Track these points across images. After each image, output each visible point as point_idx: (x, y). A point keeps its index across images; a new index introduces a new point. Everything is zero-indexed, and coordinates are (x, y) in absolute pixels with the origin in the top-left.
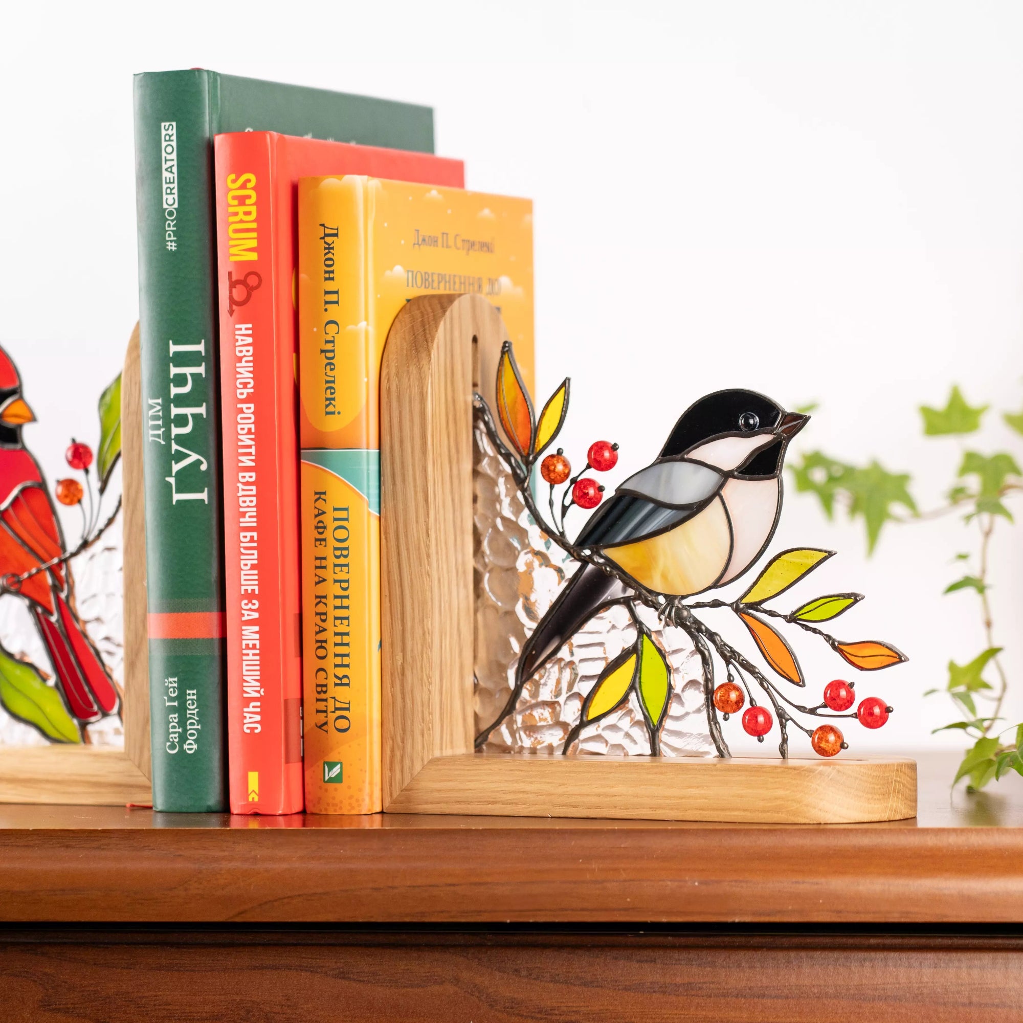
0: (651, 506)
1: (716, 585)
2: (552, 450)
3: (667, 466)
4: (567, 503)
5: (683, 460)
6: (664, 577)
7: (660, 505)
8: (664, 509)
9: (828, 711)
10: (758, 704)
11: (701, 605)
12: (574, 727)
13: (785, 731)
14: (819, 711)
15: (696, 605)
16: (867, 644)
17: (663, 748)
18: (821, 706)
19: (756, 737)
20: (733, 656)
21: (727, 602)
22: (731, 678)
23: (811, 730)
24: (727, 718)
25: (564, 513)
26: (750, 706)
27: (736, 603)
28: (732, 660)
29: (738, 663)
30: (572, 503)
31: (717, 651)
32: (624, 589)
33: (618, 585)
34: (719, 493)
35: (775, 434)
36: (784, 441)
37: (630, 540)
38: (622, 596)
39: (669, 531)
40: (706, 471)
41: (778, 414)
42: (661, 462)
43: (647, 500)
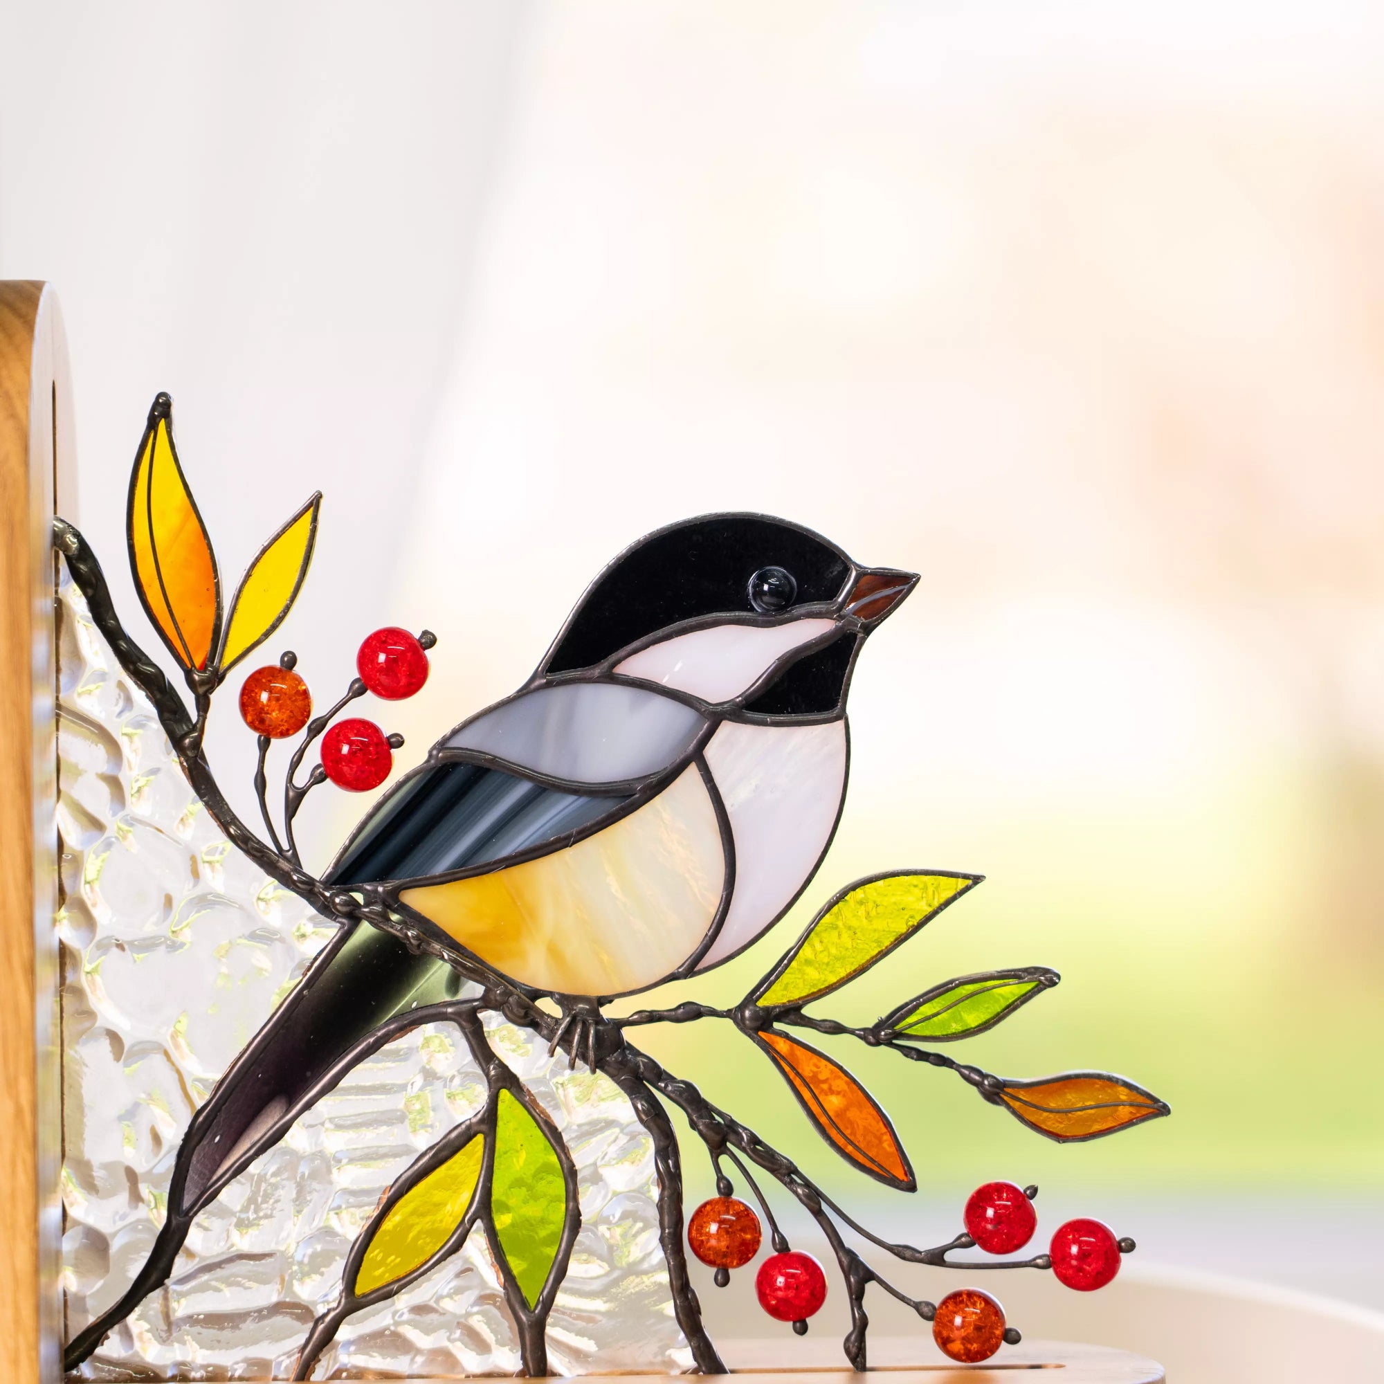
0: (523, 788)
1: (691, 969)
2: (267, 656)
3: (559, 696)
4: (301, 779)
5: (611, 678)
6: (554, 953)
7: (546, 787)
8: (557, 796)
9: (977, 1254)
10: (795, 1249)
11: (653, 1017)
12: (325, 1315)
13: (860, 1307)
14: (949, 1256)
15: (635, 1017)
16: (1073, 1081)
17: (554, 1359)
18: (957, 1244)
19: (790, 1324)
20: (732, 1137)
21: (721, 1006)
22: (726, 1188)
23: (928, 1304)
24: (722, 1280)
25: (292, 807)
26: (776, 1254)
27: (741, 1007)
28: (728, 1144)
29: (744, 1150)
30: (318, 779)
31: (693, 1125)
32: (454, 984)
33: (438, 973)
34: (697, 756)
35: (841, 618)
36: (860, 635)
37: (467, 869)
38: (448, 998)
39: (571, 846)
40: (660, 704)
41: (846, 571)
42: (549, 685)
43: (513, 773)
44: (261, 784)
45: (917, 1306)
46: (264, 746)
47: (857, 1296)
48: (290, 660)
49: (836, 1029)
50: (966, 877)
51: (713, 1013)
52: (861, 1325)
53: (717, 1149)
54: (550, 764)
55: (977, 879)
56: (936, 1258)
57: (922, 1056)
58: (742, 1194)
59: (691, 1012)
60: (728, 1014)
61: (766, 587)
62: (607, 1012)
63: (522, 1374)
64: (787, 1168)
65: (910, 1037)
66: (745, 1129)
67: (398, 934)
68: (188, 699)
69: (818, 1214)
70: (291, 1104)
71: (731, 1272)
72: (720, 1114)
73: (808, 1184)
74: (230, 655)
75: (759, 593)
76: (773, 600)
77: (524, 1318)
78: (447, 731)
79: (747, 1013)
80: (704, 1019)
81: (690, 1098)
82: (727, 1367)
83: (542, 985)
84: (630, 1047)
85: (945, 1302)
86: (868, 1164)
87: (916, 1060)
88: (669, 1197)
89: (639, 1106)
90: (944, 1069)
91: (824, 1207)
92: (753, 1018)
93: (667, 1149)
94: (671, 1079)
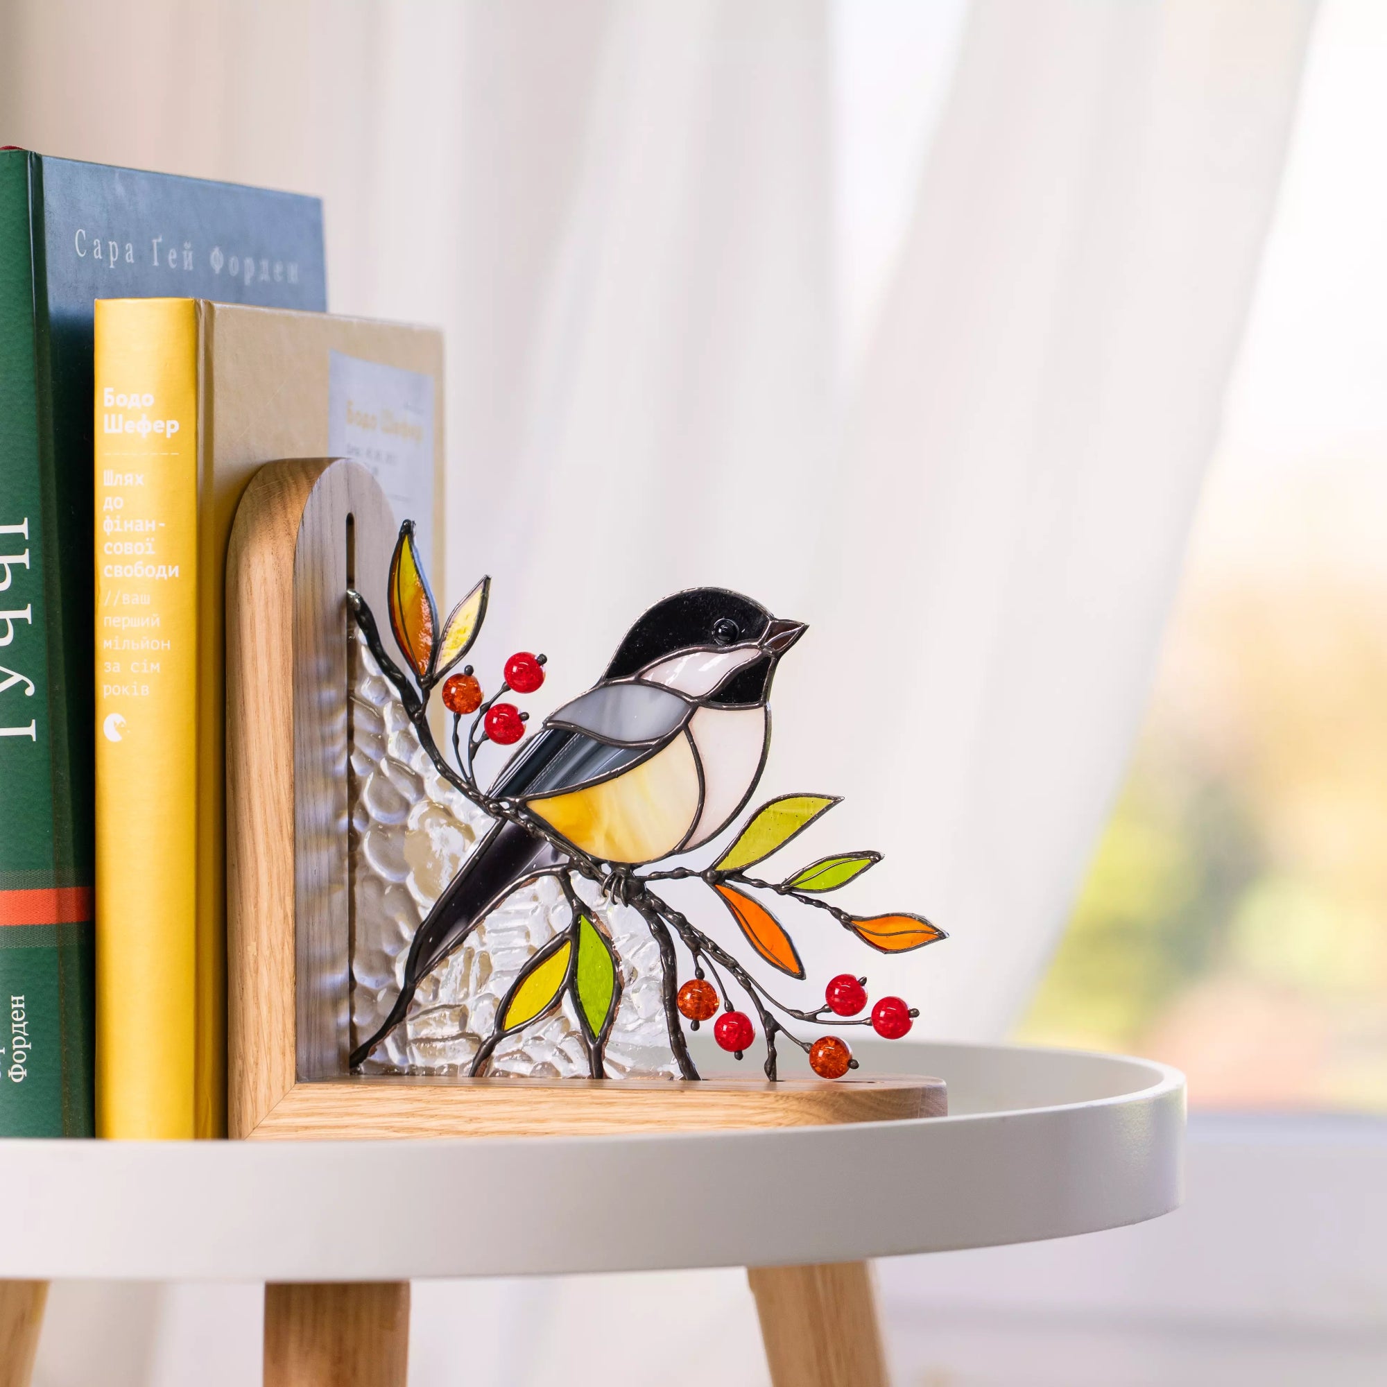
0: (592, 744)
1: (681, 849)
2: (459, 669)
3: (612, 692)
4: (477, 738)
5: (639, 682)
6: (609, 837)
7: (604, 744)
8: (610, 748)
9: (833, 1016)
10: (737, 1009)
11: (660, 876)
12: (486, 1040)
13: (772, 1045)
14: (819, 1017)
15: (653, 875)
16: (890, 918)
17: (607, 1067)
18: (823, 1010)
19: (733, 1053)
20: (702, 945)
21: (697, 871)
22: (700, 974)
23: (808, 1044)
24: (696, 1027)
25: (472, 753)
26: (726, 1012)
27: (705, 872)
28: (701, 949)
29: (708, 952)
30: (485, 738)
31: (682, 937)
32: (555, 855)
33: (547, 849)
34: (686, 728)
35: (761, 648)
36: (773, 659)
37: (564, 789)
38: (552, 863)
39: (617, 777)
40: (666, 697)
41: (766, 621)
42: (606, 685)
43: (587, 735)
44: (456, 740)
45: (803, 1045)
46: (457, 718)
47: (771, 1039)
48: (470, 670)
49: (762, 884)
50: (829, 798)
51: (692, 874)
52: (773, 1056)
53: (696, 952)
54: (607, 731)
55: (836, 800)
56: (812, 1018)
57: (809, 901)
58: (709, 977)
59: (682, 873)
60: (699, 875)
61: (720, 631)
62: (637, 872)
63: (589, 1077)
64: (732, 964)
65: (799, 890)
66: (710, 940)
67: (523, 825)
68: (419, 692)
69: (749, 989)
70: (469, 920)
71: (701, 1023)
72: (697, 931)
73: (744, 974)
74: (440, 666)
75: (717, 634)
76: (724, 638)
77: (592, 1046)
78: (554, 710)
79: (708, 874)
80: (690, 877)
81: (682, 923)
82: (701, 1076)
83: (602, 856)
84: (649, 892)
85: (816, 1043)
86: (776, 963)
87: (805, 903)
88: (667, 978)
89: (652, 927)
90: (821, 909)
91: (753, 986)
92: (712, 877)
93: (668, 950)
94: (672, 912)
